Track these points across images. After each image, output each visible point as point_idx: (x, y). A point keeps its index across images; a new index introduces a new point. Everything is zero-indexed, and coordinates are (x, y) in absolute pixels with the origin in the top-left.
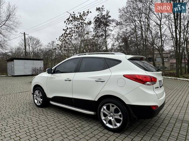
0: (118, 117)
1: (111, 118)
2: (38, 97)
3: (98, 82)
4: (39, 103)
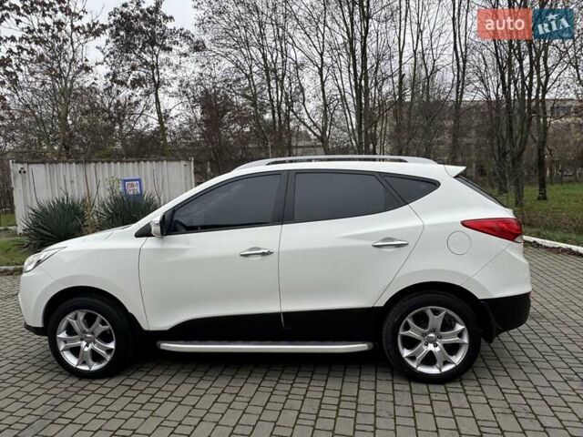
0: (456, 339)
2: (82, 340)
3: (384, 250)
4: (90, 361)
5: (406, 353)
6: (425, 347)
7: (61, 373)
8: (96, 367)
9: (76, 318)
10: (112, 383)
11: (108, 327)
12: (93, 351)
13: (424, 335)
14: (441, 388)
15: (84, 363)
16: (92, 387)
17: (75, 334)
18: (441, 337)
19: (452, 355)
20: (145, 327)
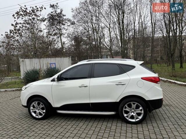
0: (140, 112)
1: (133, 114)
2: (37, 109)
3: (119, 86)
4: (39, 115)
5: (125, 115)
6: (131, 114)
7: (31, 118)
8: (40, 117)
9: (35, 103)
10: (44, 121)
11: (44, 106)
12: (39, 112)
13: (131, 110)
14: (136, 126)
15: (37, 116)
16: (39, 122)
17: (35, 108)
18: (135, 111)
19: (139, 116)
20: (53, 106)
